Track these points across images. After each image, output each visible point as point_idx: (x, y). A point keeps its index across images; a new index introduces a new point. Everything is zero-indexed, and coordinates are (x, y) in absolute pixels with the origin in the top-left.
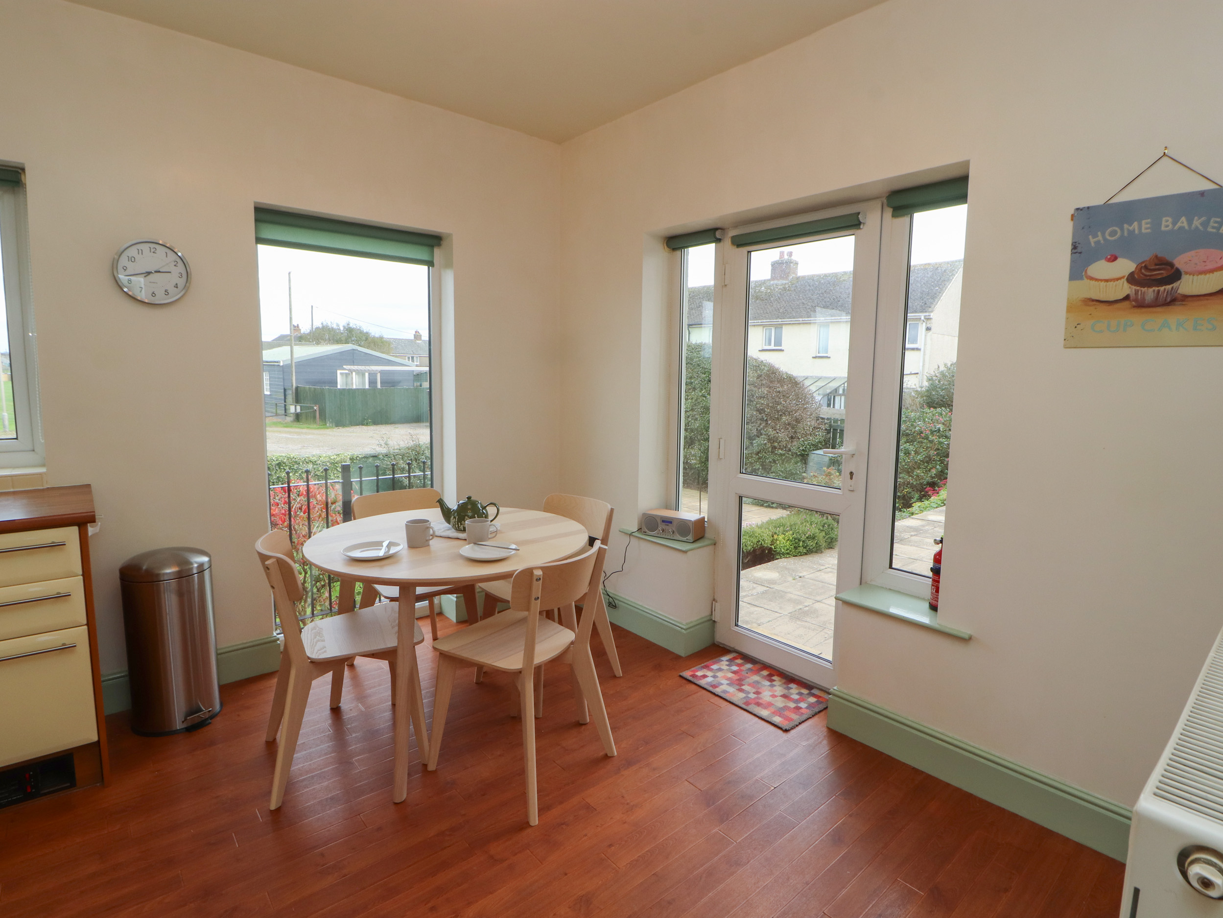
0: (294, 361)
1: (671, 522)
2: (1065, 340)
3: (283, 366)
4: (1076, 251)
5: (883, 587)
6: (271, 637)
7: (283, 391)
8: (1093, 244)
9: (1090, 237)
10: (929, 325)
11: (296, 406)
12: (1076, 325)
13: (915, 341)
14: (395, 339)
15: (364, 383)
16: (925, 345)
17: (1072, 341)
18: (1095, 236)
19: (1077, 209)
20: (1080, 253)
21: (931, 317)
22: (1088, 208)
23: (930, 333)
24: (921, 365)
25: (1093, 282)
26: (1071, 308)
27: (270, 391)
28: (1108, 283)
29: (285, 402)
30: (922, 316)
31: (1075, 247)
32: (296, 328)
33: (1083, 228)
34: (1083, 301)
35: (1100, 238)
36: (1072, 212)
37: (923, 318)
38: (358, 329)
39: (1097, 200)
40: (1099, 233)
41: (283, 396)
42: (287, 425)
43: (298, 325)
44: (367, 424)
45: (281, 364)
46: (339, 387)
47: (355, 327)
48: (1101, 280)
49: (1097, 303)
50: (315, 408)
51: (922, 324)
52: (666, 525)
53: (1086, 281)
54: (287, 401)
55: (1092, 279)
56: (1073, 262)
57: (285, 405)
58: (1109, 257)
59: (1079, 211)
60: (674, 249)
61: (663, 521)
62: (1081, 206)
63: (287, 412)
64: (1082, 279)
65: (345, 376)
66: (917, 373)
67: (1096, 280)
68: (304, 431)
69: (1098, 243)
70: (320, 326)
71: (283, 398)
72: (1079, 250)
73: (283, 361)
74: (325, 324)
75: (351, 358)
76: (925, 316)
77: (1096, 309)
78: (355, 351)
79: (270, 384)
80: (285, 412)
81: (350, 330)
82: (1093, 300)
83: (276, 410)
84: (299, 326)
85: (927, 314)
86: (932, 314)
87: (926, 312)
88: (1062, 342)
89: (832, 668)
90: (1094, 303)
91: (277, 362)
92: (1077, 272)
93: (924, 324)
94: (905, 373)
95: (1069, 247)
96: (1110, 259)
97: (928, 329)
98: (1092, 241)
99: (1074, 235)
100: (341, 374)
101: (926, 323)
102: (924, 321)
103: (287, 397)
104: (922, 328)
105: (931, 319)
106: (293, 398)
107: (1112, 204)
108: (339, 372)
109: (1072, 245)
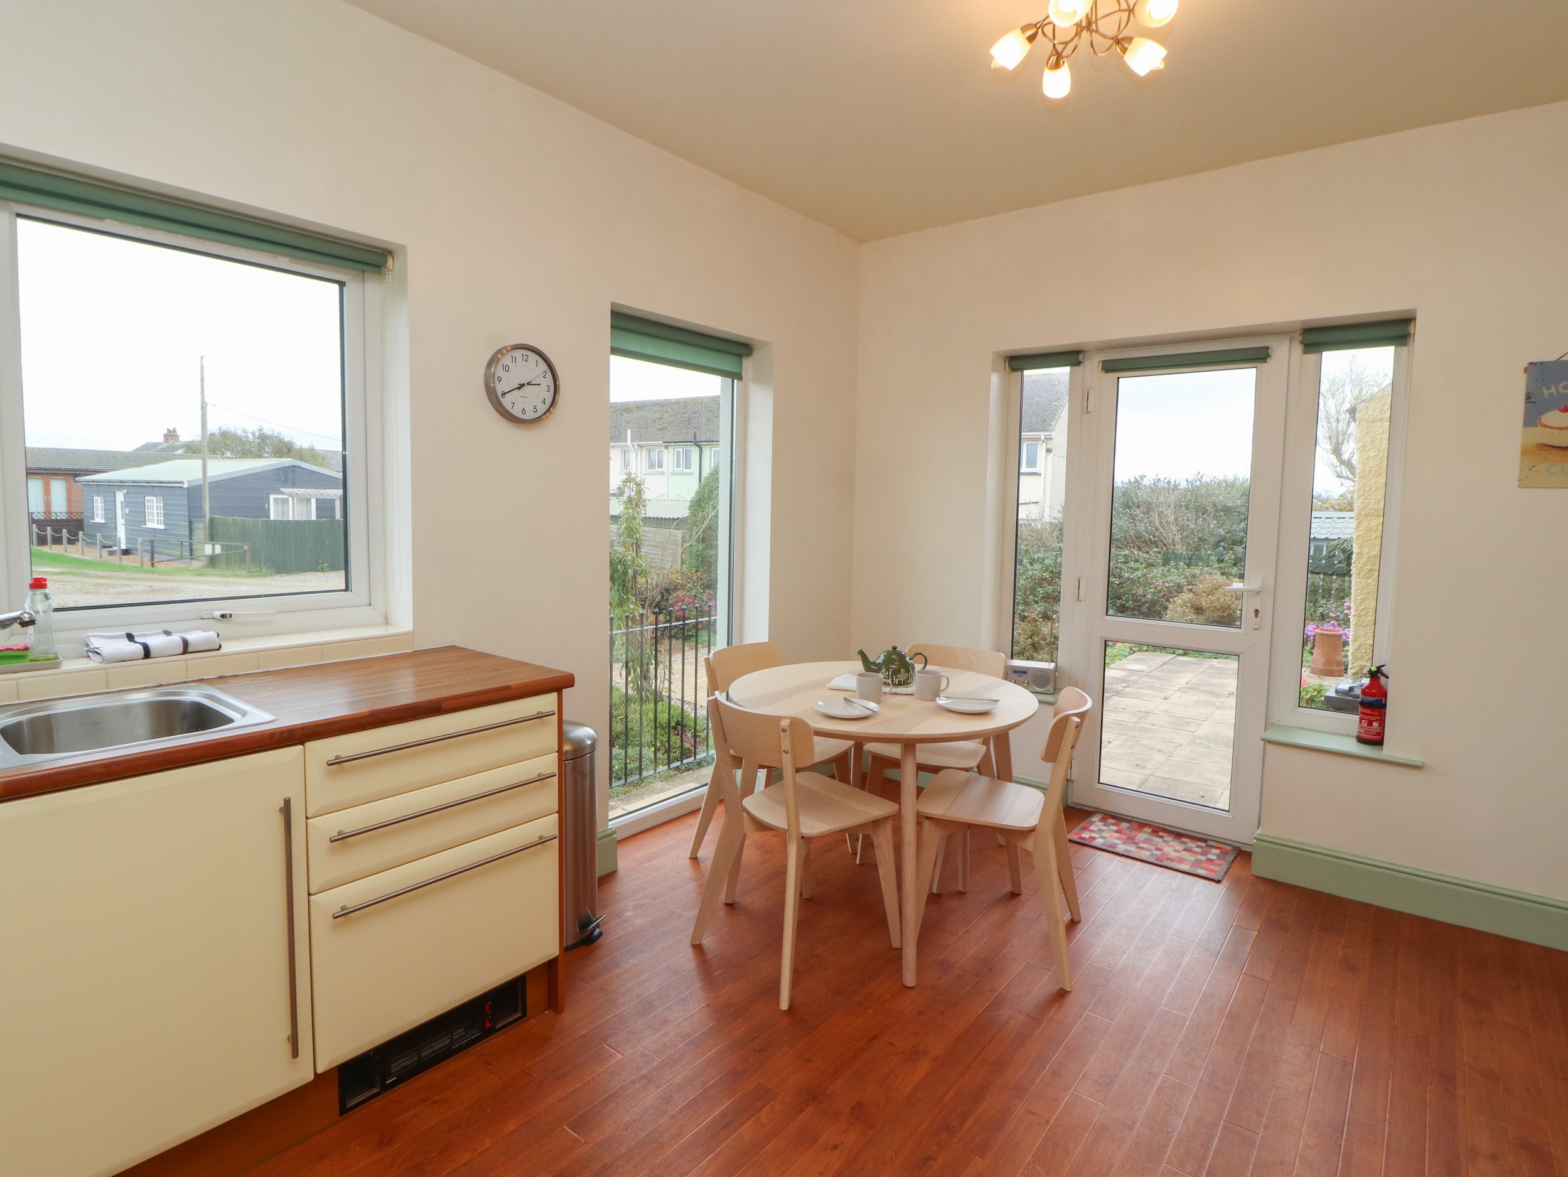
0: (208, 480)
1: (1025, 673)
2: (1519, 480)
3: (187, 488)
4: (1529, 401)
5: (1293, 727)
6: (606, 831)
7: (188, 523)
8: (1546, 396)
9: (1544, 389)
10: (1049, 446)
11: (213, 545)
12: (1530, 467)
13: (1032, 462)
14: (326, 451)
15: (309, 512)
16: (1045, 469)
17: (1525, 482)
18: (1549, 388)
19: (1531, 363)
20: (1534, 403)
21: (1052, 437)
22: (1542, 363)
23: (1051, 455)
24: (1042, 492)
25: (1547, 430)
26: (1525, 452)
27: (165, 524)
28: (1561, 431)
29: (191, 539)
30: (1042, 435)
31: (1528, 397)
32: (172, 434)
33: (1537, 381)
34: (1538, 446)
35: (1553, 390)
36: (1526, 366)
37: (1043, 438)
38: (276, 437)
39: (1550, 356)
40: (1553, 386)
41: (188, 531)
42: (199, 573)
43: (174, 429)
44: (322, 570)
45: (186, 485)
46: (272, 518)
47: (271, 433)
48: (1555, 428)
49: (1551, 448)
50: (246, 547)
51: (1042, 444)
52: (1018, 676)
53: (1540, 429)
54: (193, 538)
55: (1546, 426)
56: (1526, 410)
57: (191, 545)
58: (1562, 408)
59: (1533, 365)
60: (1014, 370)
61: (1015, 672)
62: (1534, 360)
63: (193, 553)
64: (1535, 425)
65: (280, 503)
66: (1038, 502)
67: (1551, 427)
68: (231, 580)
69: (1551, 394)
70: (217, 432)
71: (188, 534)
72: (1533, 399)
73: (188, 482)
74: (225, 428)
75: (288, 477)
76: (1045, 435)
77: (1550, 453)
78: (296, 469)
79: (165, 515)
80: (191, 555)
81: (263, 438)
82: (1547, 446)
83: (182, 552)
84: (177, 430)
85: (1048, 433)
86: (1053, 433)
87: (1046, 430)
88: (1517, 483)
89: (1230, 817)
90: (1548, 448)
91: (180, 483)
92: (1531, 419)
93: (1044, 444)
94: (1020, 502)
95: (1523, 397)
96: (1563, 409)
97: (1049, 451)
98: (1546, 393)
99: (1527, 387)
100: (274, 499)
101: (1046, 444)
102: (1044, 442)
103: (194, 533)
104: (1041, 450)
105: (1051, 439)
106: (205, 534)
107: (1562, 361)
108: (272, 497)
109: (1526, 394)
